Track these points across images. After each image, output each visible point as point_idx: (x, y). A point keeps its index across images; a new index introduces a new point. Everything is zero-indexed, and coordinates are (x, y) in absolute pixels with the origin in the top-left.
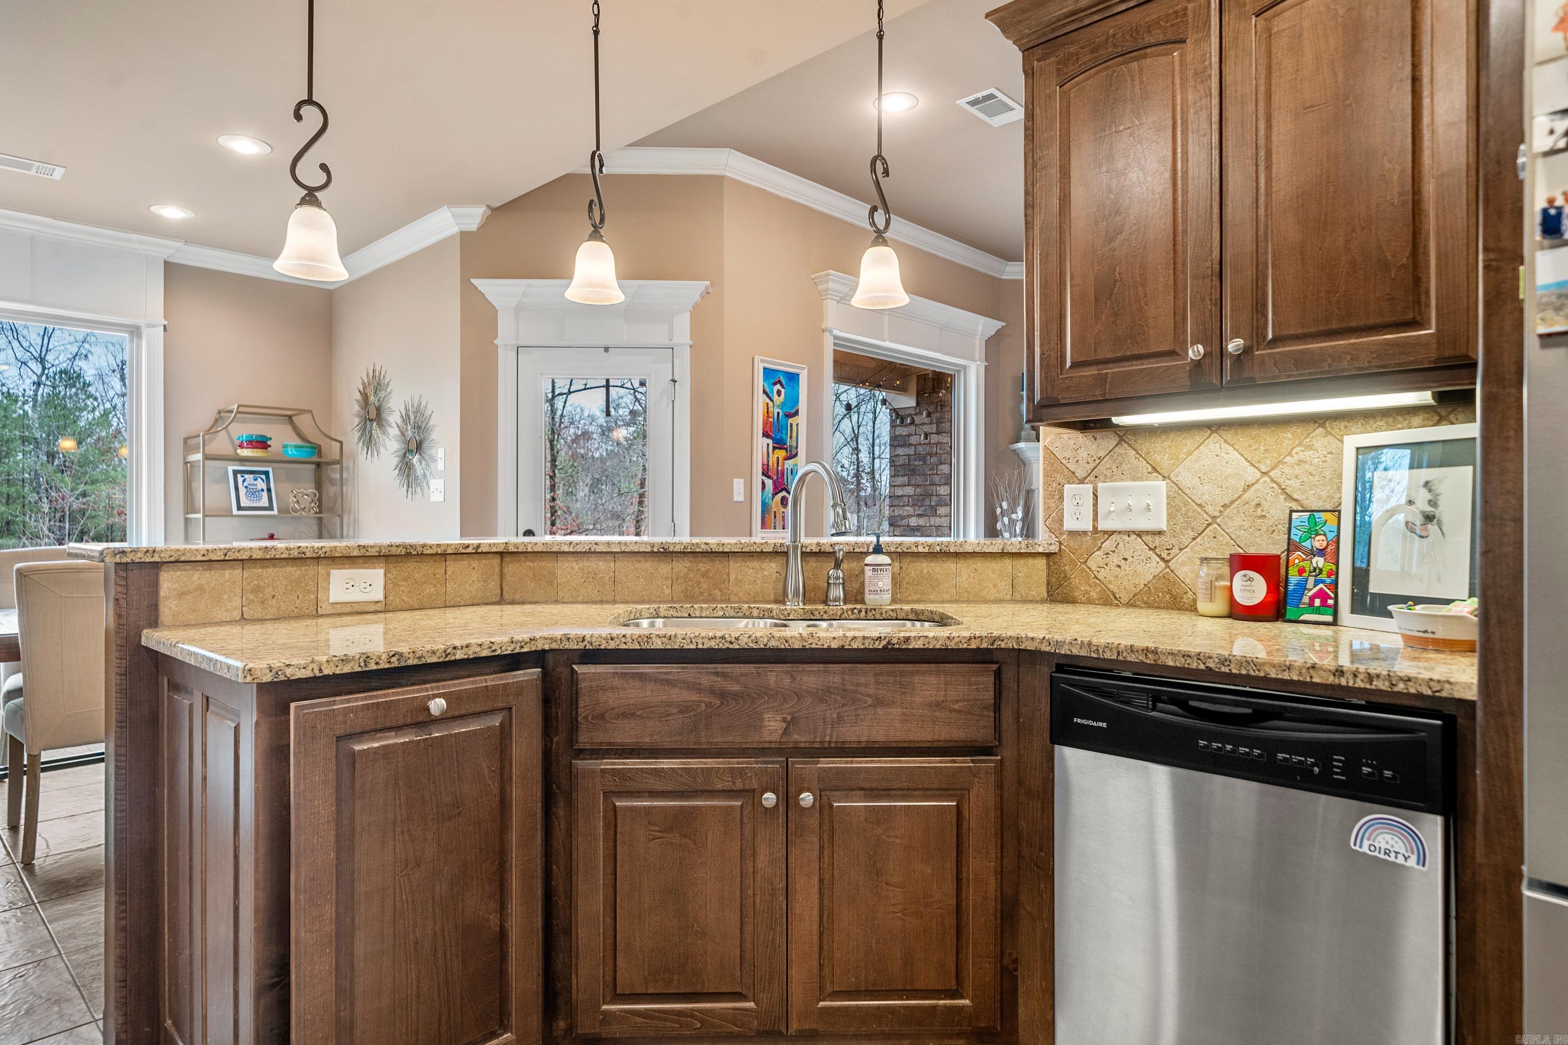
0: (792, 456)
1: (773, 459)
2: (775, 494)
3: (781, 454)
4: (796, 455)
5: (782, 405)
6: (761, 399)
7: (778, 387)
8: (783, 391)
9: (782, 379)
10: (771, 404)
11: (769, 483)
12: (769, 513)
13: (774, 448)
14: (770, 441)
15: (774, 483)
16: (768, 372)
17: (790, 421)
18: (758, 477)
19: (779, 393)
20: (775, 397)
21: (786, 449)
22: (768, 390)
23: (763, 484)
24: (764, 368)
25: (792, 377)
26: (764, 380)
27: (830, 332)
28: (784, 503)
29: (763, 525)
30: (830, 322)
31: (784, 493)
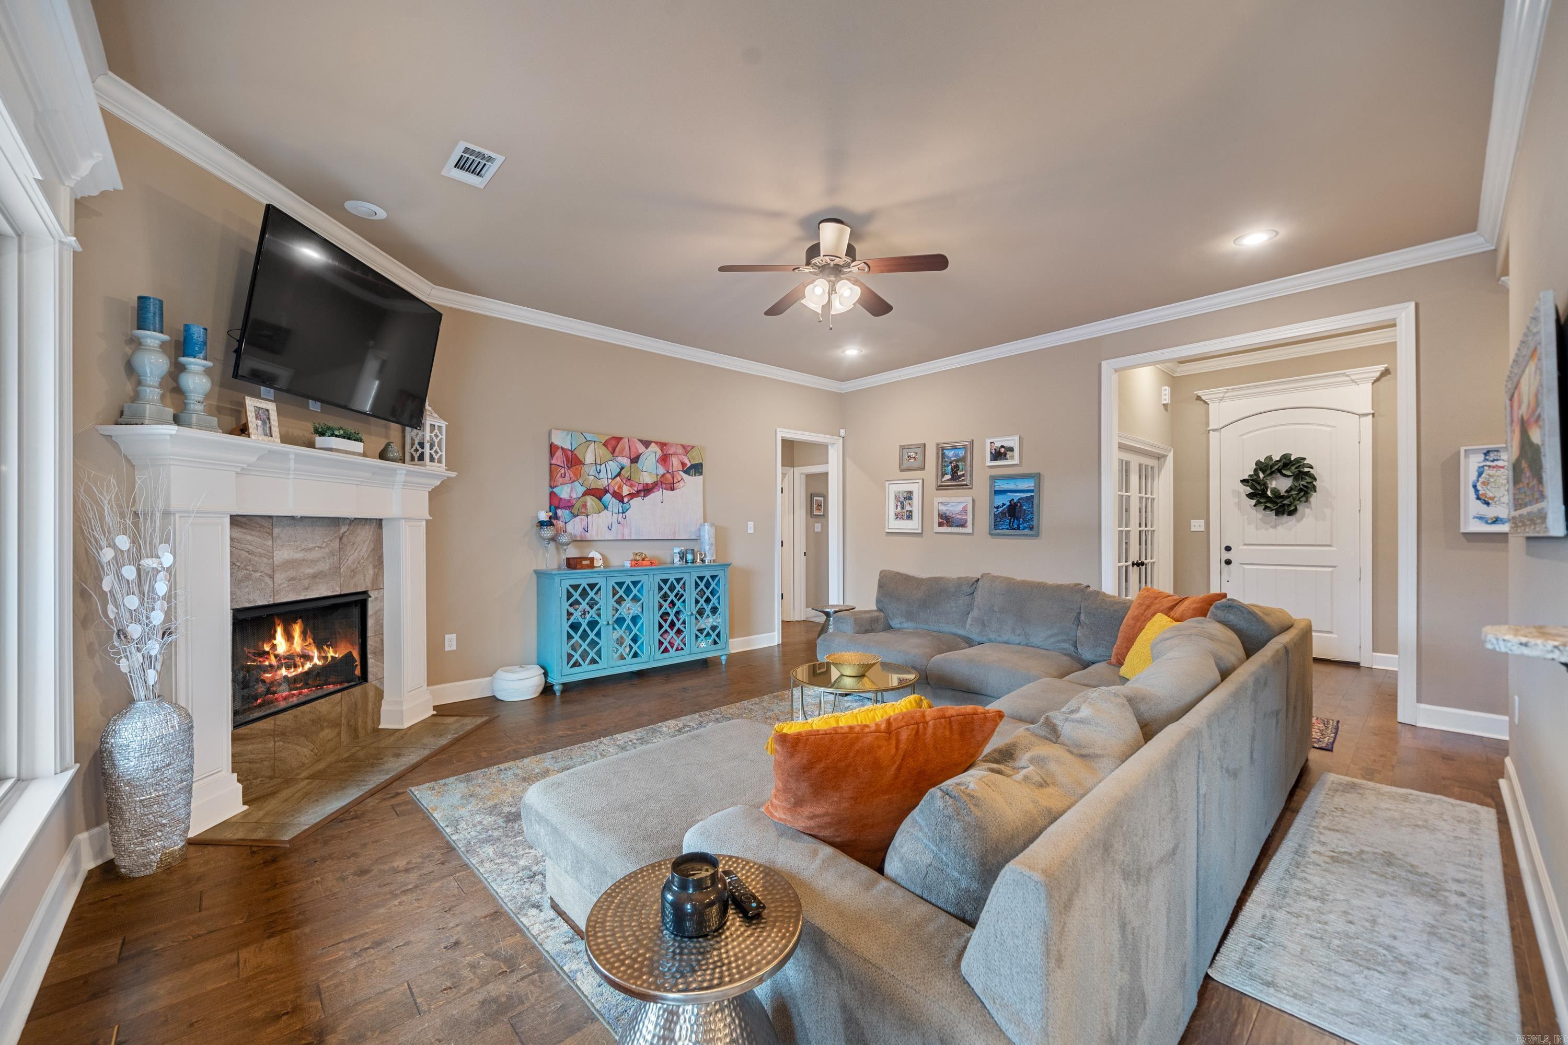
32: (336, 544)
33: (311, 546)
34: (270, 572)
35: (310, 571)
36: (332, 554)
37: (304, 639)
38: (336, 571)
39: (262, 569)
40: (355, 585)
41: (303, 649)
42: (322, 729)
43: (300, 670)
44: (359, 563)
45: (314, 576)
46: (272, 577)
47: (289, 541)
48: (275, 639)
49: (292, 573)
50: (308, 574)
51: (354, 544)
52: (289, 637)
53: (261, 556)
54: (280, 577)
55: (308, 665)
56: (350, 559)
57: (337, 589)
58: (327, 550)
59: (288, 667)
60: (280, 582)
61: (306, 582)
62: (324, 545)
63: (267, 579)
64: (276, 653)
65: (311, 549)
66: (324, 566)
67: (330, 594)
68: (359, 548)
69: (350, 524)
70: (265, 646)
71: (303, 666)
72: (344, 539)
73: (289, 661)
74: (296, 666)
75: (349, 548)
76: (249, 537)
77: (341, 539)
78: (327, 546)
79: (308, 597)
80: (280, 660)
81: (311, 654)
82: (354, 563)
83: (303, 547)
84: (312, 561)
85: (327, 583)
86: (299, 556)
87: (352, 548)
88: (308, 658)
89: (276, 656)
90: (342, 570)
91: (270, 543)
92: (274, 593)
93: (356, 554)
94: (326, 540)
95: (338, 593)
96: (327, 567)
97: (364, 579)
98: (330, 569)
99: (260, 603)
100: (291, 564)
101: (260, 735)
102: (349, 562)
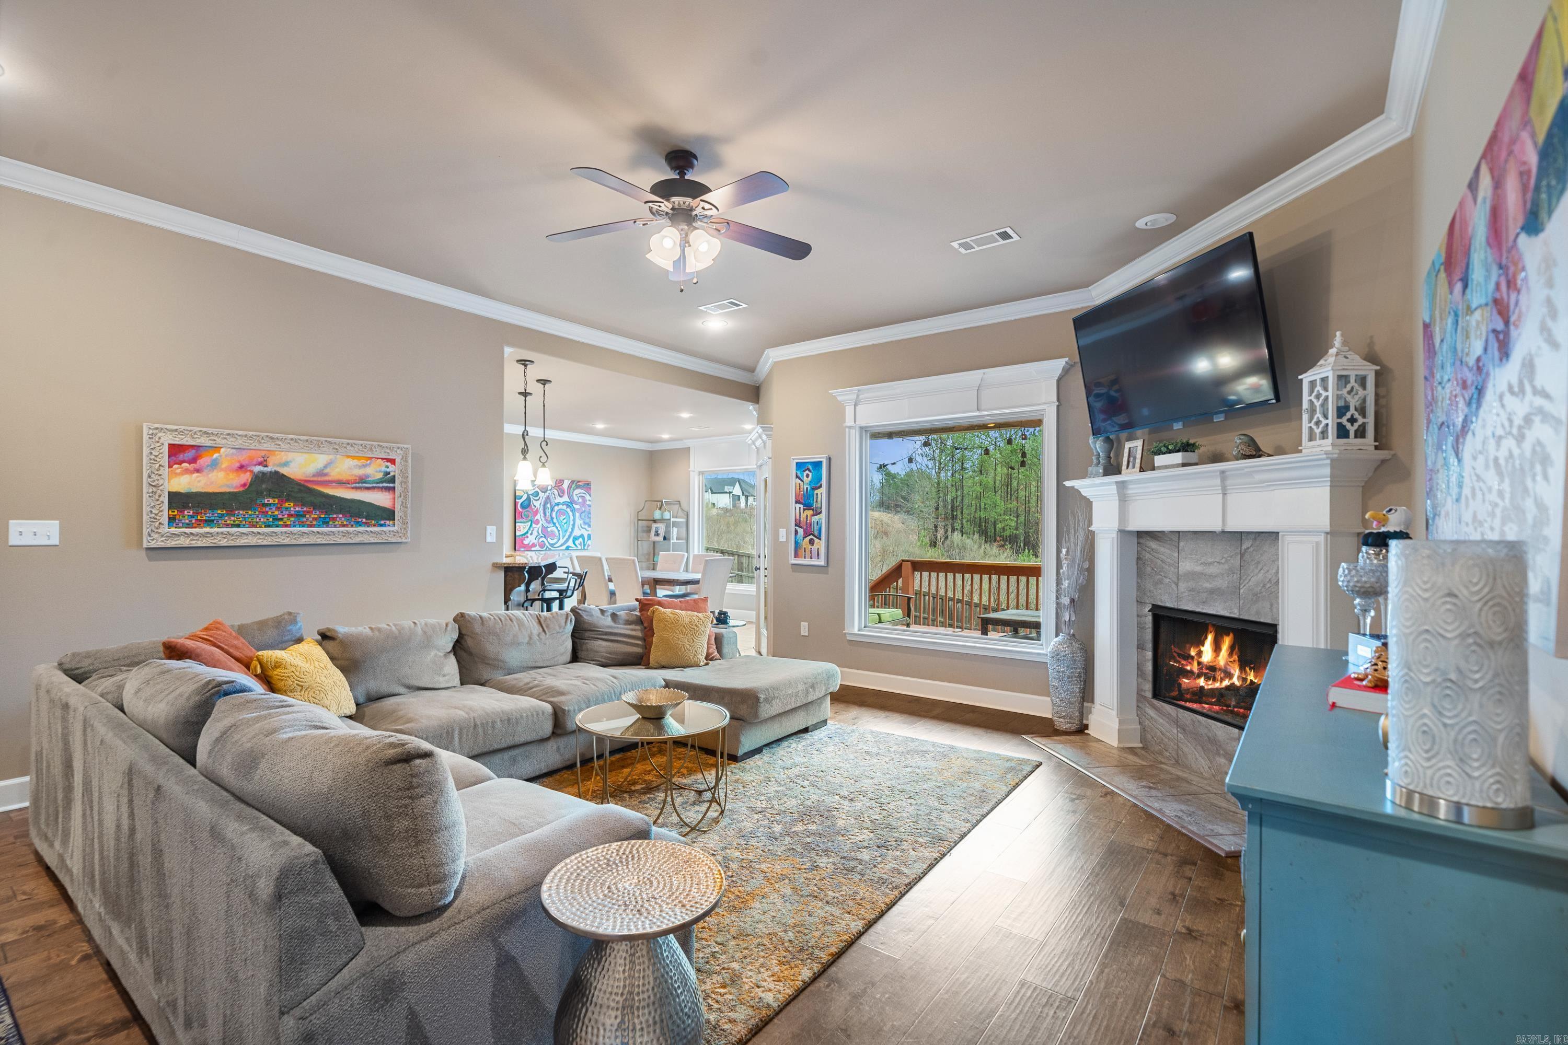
0: (818, 513)
1: (803, 516)
2: (805, 537)
3: (810, 512)
4: (821, 513)
5: (810, 483)
6: (794, 481)
7: (807, 472)
8: (810, 474)
9: (810, 467)
10: (802, 483)
11: (800, 531)
12: (800, 548)
13: (804, 510)
14: (801, 506)
15: (804, 531)
16: (799, 465)
17: (816, 492)
18: (793, 527)
19: (808, 476)
20: (805, 479)
21: (813, 510)
22: (800, 475)
23: (796, 532)
24: (797, 463)
25: (818, 465)
26: (797, 470)
27: (850, 427)
28: (811, 542)
29: (796, 556)
30: (849, 421)
31: (811, 537)
32: (1236, 561)
33: (1210, 560)
34: (1175, 580)
35: (1208, 585)
36: (1231, 571)
37: (1231, 654)
38: (1234, 591)
39: (1170, 576)
40: (1258, 613)
41: (1227, 664)
42: (1217, 752)
43: (1217, 685)
44: (1264, 586)
45: (1212, 592)
46: (1177, 585)
47: (1191, 554)
48: (1203, 646)
49: (1191, 584)
50: (1206, 588)
51: (1258, 562)
52: (1217, 648)
53: (1170, 565)
54: (1183, 586)
55: (1226, 683)
56: (1253, 579)
57: (1236, 611)
58: (1226, 567)
59: (1207, 678)
60: (1183, 590)
61: (1204, 595)
62: (1223, 561)
63: (1173, 586)
64: (1200, 660)
65: (1210, 564)
66: (1222, 583)
67: (1227, 614)
68: (1266, 568)
69: (1255, 539)
70: (1192, 649)
71: (1221, 682)
72: (1247, 557)
73: (1211, 671)
74: (1215, 680)
75: (1252, 567)
76: (1162, 549)
77: (1242, 555)
78: (1227, 561)
79: (1205, 611)
80: (1201, 669)
81: (1232, 671)
82: (1257, 585)
83: (1203, 561)
84: (1210, 576)
85: (1225, 602)
86: (1199, 569)
87: (1257, 568)
88: (1229, 675)
89: (1199, 663)
90: (1242, 591)
91: (1176, 555)
92: (1179, 598)
93: (1260, 575)
94: (1225, 556)
95: (1236, 616)
96: (1225, 585)
97: (1271, 609)
98: (1228, 587)
99: (1168, 605)
100: (1192, 575)
101: (1167, 716)
102: (1251, 583)
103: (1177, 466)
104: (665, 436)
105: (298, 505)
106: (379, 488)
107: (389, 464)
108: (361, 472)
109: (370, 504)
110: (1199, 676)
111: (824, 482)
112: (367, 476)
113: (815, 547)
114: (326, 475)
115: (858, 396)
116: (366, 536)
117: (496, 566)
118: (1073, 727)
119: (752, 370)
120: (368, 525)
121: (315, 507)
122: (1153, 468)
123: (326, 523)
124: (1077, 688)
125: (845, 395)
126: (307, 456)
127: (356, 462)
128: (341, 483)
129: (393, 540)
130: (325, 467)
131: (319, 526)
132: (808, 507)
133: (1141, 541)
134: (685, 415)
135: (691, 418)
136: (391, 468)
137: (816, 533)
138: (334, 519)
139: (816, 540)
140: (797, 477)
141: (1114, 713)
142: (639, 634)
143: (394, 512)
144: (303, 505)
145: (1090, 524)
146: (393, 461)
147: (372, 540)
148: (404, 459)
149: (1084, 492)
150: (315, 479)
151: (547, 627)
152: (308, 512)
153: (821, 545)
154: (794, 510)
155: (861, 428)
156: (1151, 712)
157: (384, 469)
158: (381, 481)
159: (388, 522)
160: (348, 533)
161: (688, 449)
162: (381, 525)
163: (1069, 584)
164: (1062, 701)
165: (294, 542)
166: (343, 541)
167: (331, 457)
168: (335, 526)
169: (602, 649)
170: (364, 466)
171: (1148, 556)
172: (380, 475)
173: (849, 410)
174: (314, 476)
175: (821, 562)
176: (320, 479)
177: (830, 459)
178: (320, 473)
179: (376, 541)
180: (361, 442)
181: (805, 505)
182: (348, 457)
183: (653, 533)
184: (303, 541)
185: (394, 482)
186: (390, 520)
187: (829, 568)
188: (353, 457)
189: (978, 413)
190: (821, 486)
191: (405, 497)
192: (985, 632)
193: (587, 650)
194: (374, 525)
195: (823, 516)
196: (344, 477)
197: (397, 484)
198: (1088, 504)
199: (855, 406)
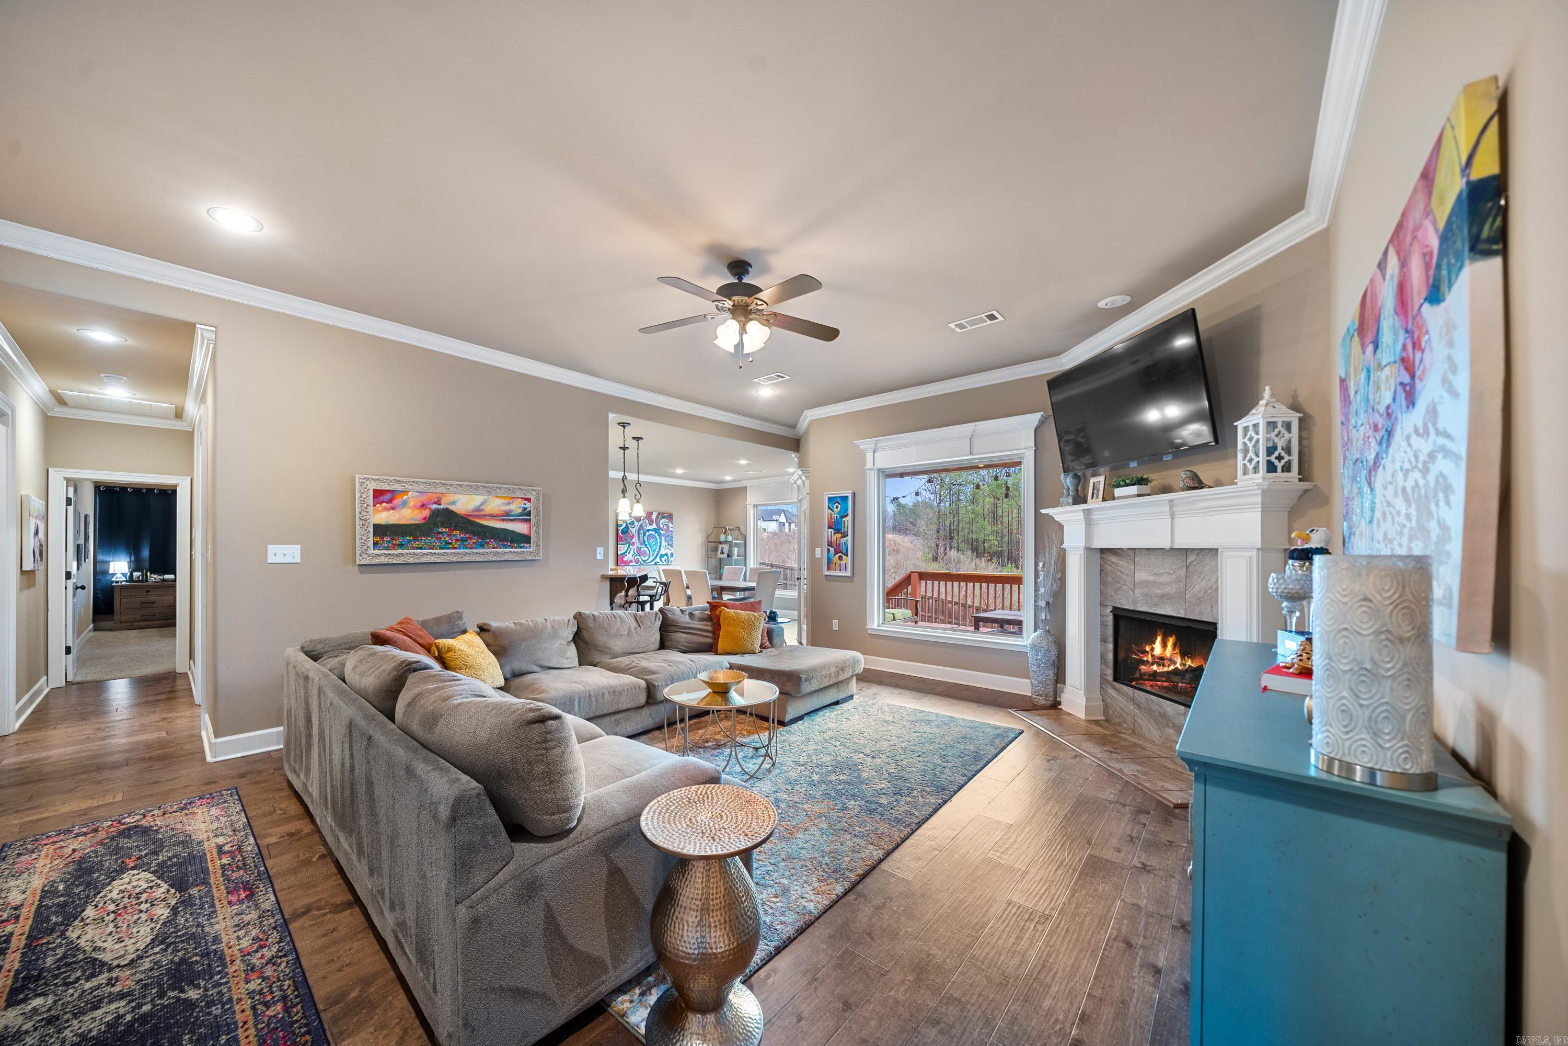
0: (845, 536)
1: (834, 538)
2: (835, 554)
3: (839, 535)
4: (847, 535)
5: (839, 512)
6: (826, 511)
7: (837, 504)
8: (839, 506)
9: (839, 501)
10: (833, 513)
11: (832, 550)
12: (832, 563)
13: (835, 533)
14: (832, 530)
15: (835, 549)
16: (831, 499)
17: (844, 519)
18: (826, 547)
19: (837, 507)
20: (835, 510)
21: (841, 533)
22: (831, 507)
23: (829, 550)
24: (829, 498)
25: (845, 499)
26: (829, 502)
27: (870, 469)
28: (840, 558)
29: (829, 568)
30: (869, 465)
31: (840, 554)
32: (1183, 572)
33: (1161, 571)
34: (1132, 587)
35: (1159, 591)
36: (1178, 580)
37: (1175, 648)
38: (1181, 595)
39: (1128, 584)
40: (1201, 613)
41: (1172, 654)
42: (1167, 726)
43: (1165, 669)
44: (1206, 592)
45: (1162, 597)
46: (1133, 591)
47: (1145, 567)
48: (1155, 643)
49: (1145, 590)
50: (1158, 594)
51: (1201, 573)
52: (1165, 644)
53: (1127, 575)
54: (1138, 592)
55: (1171, 667)
56: (1196, 587)
57: (1182, 612)
58: (1174, 576)
59: (1159, 665)
60: (1138, 596)
61: (1156, 600)
62: (1172, 572)
63: (1131, 592)
64: (1152, 652)
65: (1161, 574)
66: (1171, 590)
67: (1175, 615)
68: (1207, 578)
69: (1198, 554)
70: (1146, 646)
71: (1168, 667)
72: (1191, 568)
73: (1161, 660)
74: (1164, 666)
75: (1195, 577)
76: (1121, 562)
77: (1187, 567)
78: (1174, 573)
79: (1156, 612)
80: (1153, 658)
81: (1177, 660)
82: (1200, 591)
83: (1155, 572)
84: (1161, 584)
85: (1174, 605)
86: (1151, 578)
87: (1200, 577)
88: (1175, 663)
89: (1152, 655)
90: (1187, 596)
91: (1132, 567)
92: (1135, 602)
93: (1203, 583)
94: (1173, 568)
95: (1182, 616)
96: (1173, 591)
97: (1212, 611)
98: (1176, 593)
99: (1126, 607)
100: (1145, 583)
101: (1126, 695)
102: (1194, 590)
103: (1133, 496)
104: (728, 478)
105: (462, 533)
106: (519, 519)
107: (526, 502)
108: (506, 508)
109: (513, 532)
110: (1153, 664)
111: (850, 512)
112: (511, 511)
113: (843, 562)
114: (482, 510)
115: (876, 445)
116: (510, 555)
117: (604, 577)
118: (1049, 703)
119: (794, 427)
120: (512, 547)
121: (474, 534)
122: (1114, 499)
123: (482, 546)
124: (1051, 673)
125: (866, 445)
126: (468, 496)
127: (502, 501)
128: (493, 516)
129: (530, 558)
130: (481, 505)
131: (477, 548)
132: (837, 531)
133: (1104, 556)
134: (743, 462)
135: (747, 464)
136: (528, 505)
137: (844, 551)
138: (488, 543)
139: (844, 557)
140: (829, 508)
141: (1082, 692)
142: (710, 628)
143: (530, 537)
144: (466, 533)
145: (1062, 543)
146: (529, 500)
147: (515, 558)
148: (537, 498)
149: (1057, 518)
150: (474, 513)
151: (642, 622)
152: (470, 538)
153: (848, 560)
154: (827, 533)
155: (879, 470)
156: (1113, 692)
157: (522, 505)
158: (521, 515)
159: (526, 545)
160: (498, 553)
161: (746, 487)
162: (521, 547)
163: (1045, 590)
164: (1040, 683)
165: (460, 560)
166: (494, 559)
167: (485, 497)
168: (489, 548)
169: (682, 640)
170: (509, 504)
171: (1109, 568)
172: (520, 511)
173: (869, 456)
174: (473, 511)
175: (848, 574)
176: (477, 513)
177: (854, 495)
178: (478, 509)
179: (518, 559)
180: (506, 486)
181: (834, 530)
182: (497, 497)
183: (719, 552)
184: (466, 559)
185: (530, 515)
186: (527, 543)
187: (855, 579)
188: (501, 497)
189: (971, 457)
190: (847, 515)
191: (538, 526)
192: (977, 628)
193: (671, 640)
194: (516, 548)
195: (849, 538)
196: (495, 512)
197: (532, 517)
198: (1060, 527)
199: (874, 453)
